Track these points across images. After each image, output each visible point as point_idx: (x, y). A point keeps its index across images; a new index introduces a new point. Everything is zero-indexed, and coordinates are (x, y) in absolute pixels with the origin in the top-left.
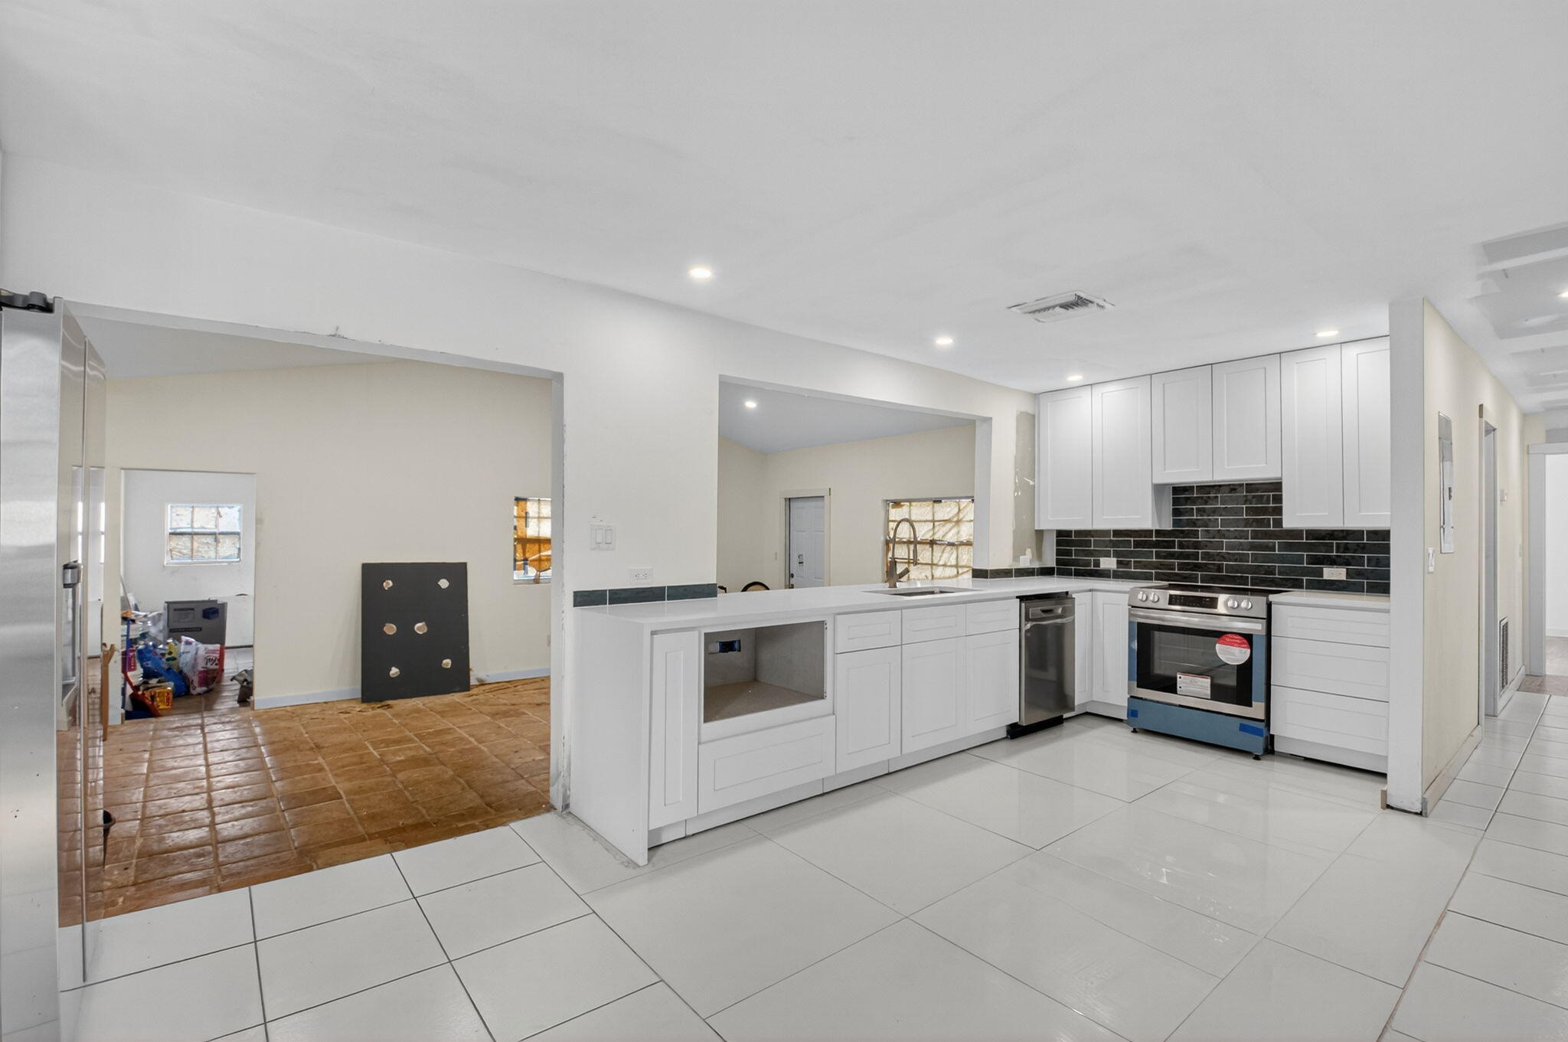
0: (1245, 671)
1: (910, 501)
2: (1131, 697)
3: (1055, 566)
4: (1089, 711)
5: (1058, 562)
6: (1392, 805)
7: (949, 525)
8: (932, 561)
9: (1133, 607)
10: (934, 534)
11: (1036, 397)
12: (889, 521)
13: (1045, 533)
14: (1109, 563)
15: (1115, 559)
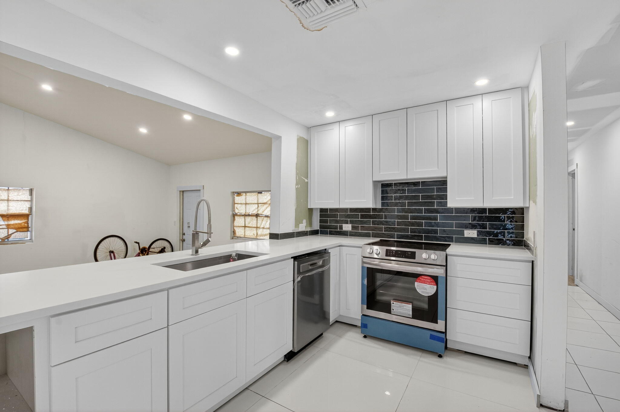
0: (433, 299)
1: (246, 192)
2: (363, 315)
3: (319, 229)
4: (338, 320)
5: (321, 227)
6: (543, 404)
7: (266, 206)
8: (257, 226)
9: (364, 257)
10: (258, 211)
11: (309, 129)
12: (235, 203)
13: (314, 211)
14: (347, 227)
15: (351, 225)
